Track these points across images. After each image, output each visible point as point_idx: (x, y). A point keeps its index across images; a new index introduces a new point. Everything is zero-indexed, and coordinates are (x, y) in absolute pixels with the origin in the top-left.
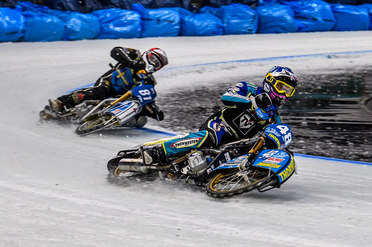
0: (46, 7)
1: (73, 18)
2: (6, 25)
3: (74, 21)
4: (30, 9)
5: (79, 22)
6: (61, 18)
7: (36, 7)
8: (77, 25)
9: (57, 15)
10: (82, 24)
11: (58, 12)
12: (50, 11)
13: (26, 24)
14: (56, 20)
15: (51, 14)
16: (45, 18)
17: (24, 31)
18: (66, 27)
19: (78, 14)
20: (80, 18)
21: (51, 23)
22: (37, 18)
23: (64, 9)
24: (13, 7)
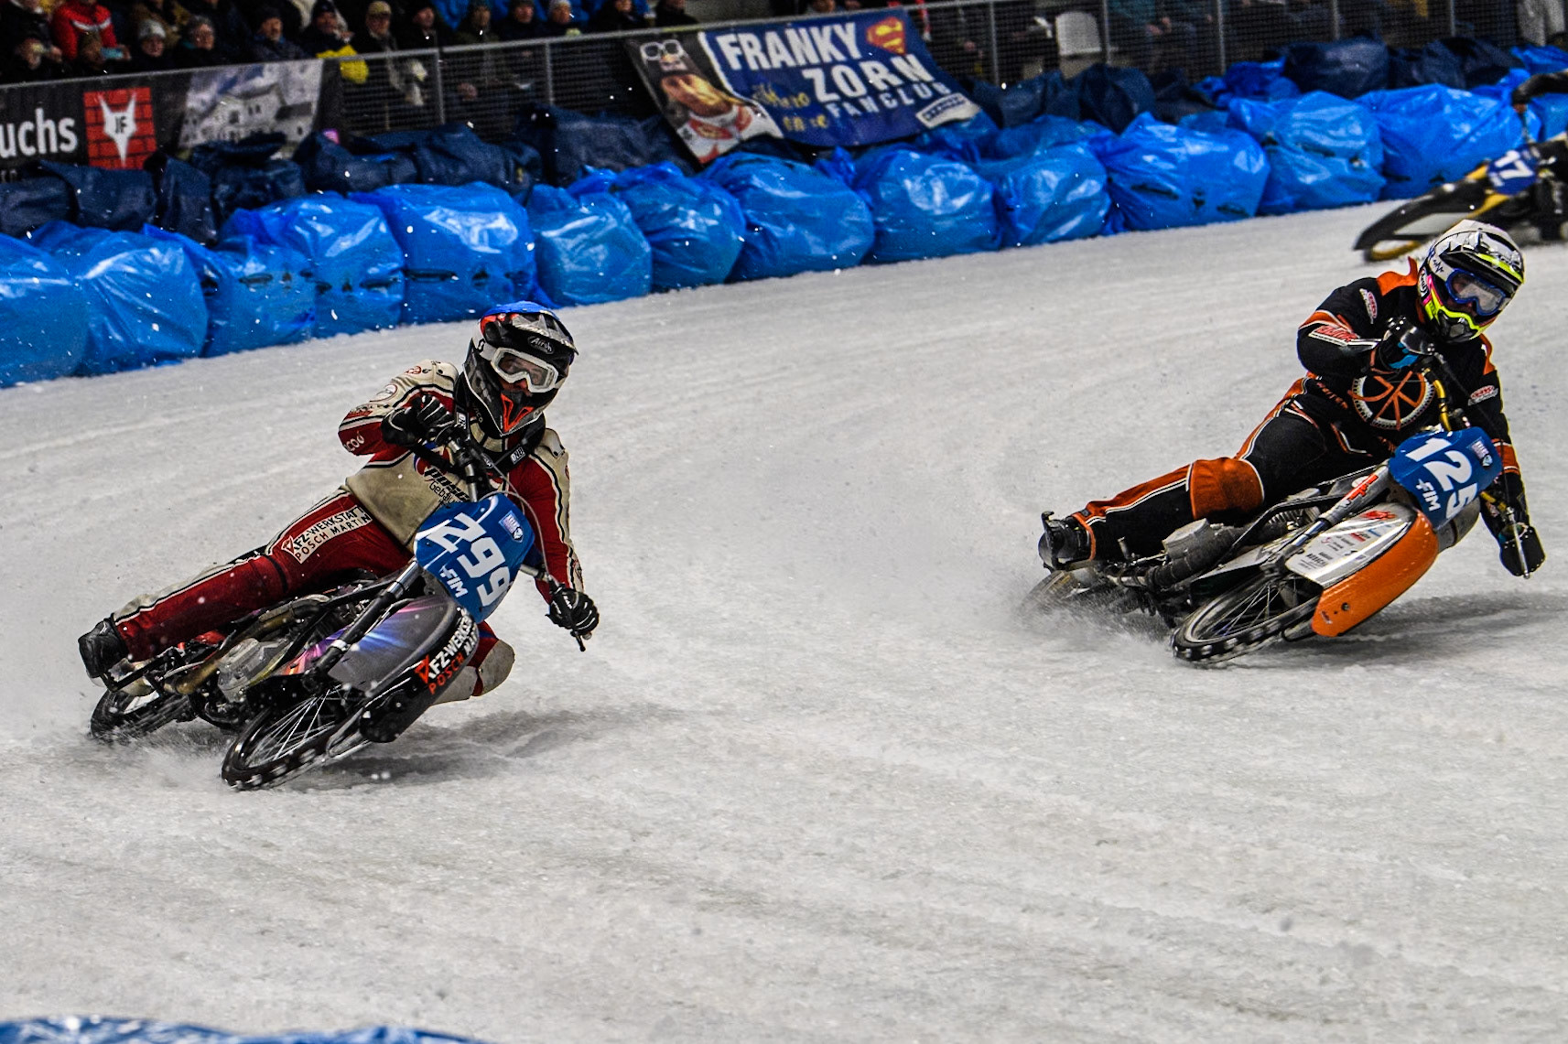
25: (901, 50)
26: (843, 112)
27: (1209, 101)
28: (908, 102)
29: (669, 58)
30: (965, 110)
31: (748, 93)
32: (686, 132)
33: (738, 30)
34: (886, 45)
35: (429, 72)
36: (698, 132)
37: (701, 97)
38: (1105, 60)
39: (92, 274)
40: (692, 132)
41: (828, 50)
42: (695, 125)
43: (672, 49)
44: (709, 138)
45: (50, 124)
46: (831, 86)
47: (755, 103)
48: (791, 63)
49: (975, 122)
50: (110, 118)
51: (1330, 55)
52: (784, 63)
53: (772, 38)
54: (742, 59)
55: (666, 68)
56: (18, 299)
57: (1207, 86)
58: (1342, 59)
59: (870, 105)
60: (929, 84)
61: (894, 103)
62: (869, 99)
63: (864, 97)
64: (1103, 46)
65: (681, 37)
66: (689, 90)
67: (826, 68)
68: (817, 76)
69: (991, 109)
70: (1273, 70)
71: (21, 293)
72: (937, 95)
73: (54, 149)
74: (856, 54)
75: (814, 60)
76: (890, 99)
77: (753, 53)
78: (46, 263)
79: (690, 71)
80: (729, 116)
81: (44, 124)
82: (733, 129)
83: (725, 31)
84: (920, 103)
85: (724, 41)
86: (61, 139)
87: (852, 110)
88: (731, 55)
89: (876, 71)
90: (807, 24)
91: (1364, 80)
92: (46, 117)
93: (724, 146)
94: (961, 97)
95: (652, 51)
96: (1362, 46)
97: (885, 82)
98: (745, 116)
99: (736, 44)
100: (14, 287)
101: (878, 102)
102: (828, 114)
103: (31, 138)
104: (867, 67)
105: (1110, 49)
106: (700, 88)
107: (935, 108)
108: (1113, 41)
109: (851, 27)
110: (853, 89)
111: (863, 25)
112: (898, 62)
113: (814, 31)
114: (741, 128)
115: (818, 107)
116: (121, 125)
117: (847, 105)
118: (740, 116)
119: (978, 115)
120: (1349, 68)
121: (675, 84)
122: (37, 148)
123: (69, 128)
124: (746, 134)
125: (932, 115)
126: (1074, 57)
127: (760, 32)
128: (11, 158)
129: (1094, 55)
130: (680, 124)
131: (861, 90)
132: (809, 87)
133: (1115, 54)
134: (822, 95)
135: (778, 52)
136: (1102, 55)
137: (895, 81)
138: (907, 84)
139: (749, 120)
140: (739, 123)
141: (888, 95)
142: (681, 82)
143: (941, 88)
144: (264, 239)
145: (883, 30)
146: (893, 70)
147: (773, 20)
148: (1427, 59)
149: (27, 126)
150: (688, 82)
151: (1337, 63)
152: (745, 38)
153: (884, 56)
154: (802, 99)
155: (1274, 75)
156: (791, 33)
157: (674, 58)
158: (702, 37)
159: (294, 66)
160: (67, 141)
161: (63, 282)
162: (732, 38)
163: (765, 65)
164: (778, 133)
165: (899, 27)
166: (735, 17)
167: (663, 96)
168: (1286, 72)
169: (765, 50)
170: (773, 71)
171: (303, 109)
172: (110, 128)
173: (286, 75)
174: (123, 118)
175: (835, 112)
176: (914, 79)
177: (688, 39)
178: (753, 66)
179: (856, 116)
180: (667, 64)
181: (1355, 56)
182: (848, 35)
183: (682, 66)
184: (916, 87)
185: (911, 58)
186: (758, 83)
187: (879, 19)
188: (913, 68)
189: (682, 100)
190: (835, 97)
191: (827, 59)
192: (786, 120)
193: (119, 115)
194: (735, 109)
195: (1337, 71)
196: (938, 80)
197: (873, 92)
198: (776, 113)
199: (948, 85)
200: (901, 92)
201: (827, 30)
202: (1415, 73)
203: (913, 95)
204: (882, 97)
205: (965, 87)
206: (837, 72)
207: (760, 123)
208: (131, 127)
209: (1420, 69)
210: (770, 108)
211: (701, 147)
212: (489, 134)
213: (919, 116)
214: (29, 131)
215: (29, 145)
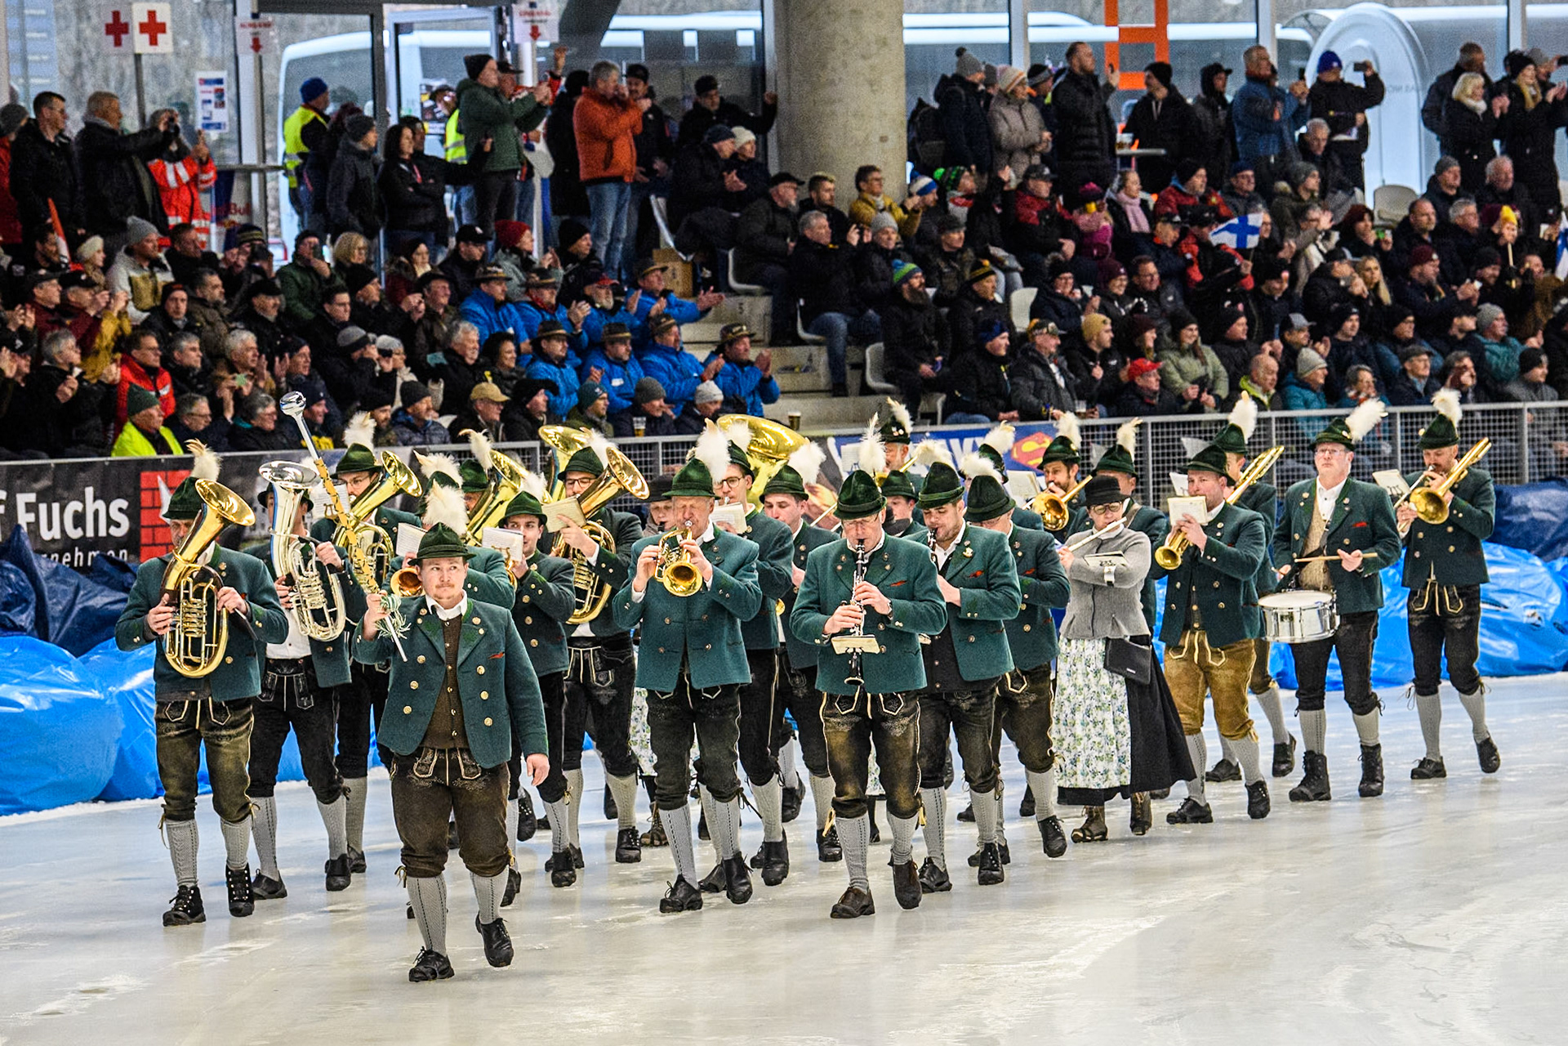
34: (1028, 462)
39: (128, 686)
45: (100, 504)
56: (42, 711)
58: (1530, 505)
71: (45, 705)
73: (102, 533)
78: (77, 673)
81: (93, 505)
86: (110, 522)
90: (948, 436)
91: (1553, 530)
92: (95, 499)
100: (36, 698)
103: (79, 519)
113: (954, 441)
120: (1537, 515)
122: (84, 530)
123: (120, 510)
128: (53, 540)
145: (1029, 446)
149: (74, 506)
151: (1525, 510)
158: (831, 443)
160: (118, 525)
161: (95, 694)
181: (1544, 503)
187: (1026, 433)
195: (1524, 518)
214: (76, 512)
215: (75, 527)
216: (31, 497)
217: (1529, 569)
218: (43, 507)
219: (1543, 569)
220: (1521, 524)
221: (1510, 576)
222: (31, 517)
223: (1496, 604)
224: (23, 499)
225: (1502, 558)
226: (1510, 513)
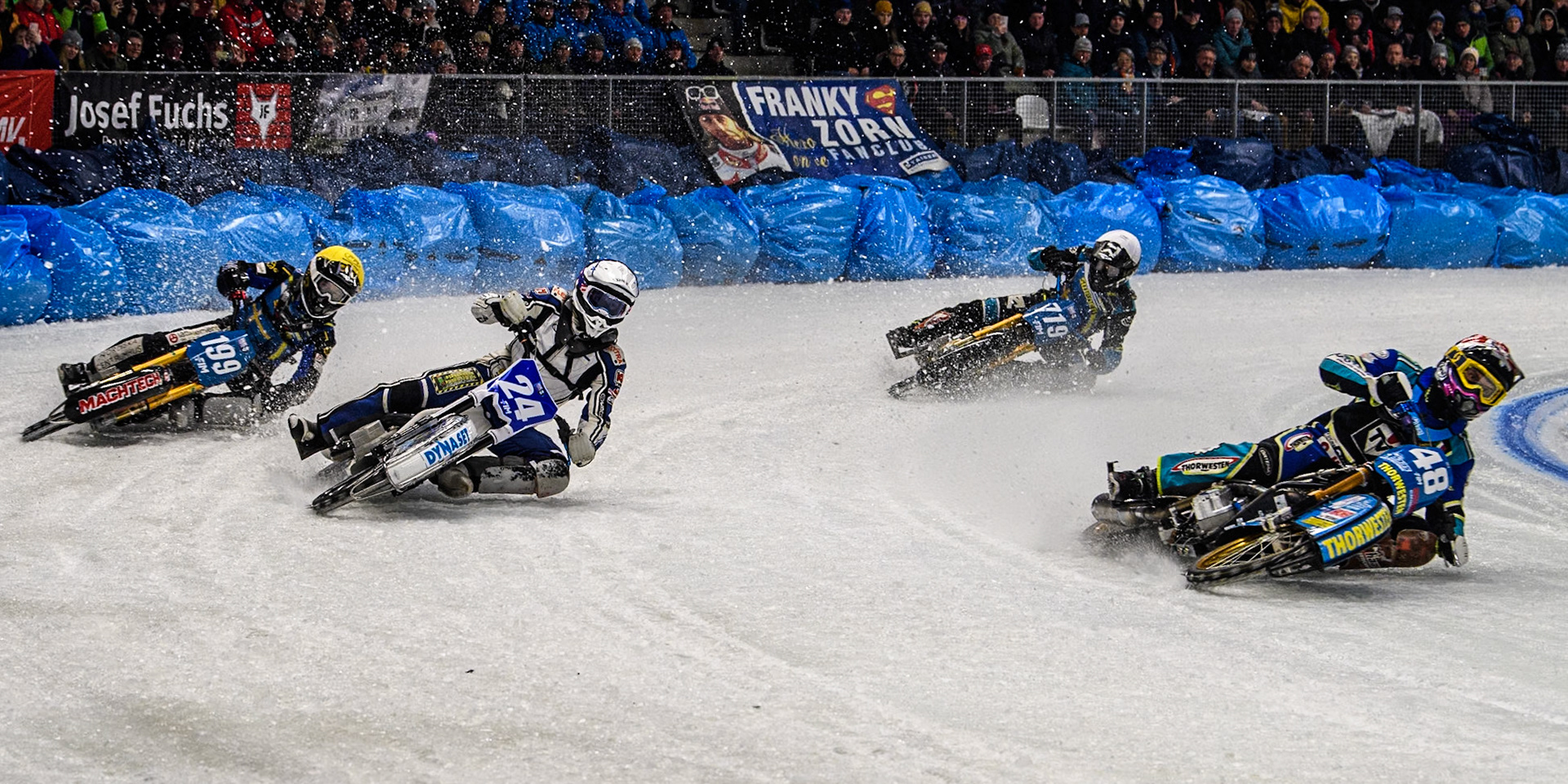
0: (1446, 175)
1: (1521, 205)
2: (1335, 223)
3: (1526, 213)
4: (1405, 181)
5: (1537, 217)
6: (1487, 205)
7: (1419, 175)
8: (1533, 225)
9: (1475, 198)
10: (1545, 221)
11: (1481, 190)
12: (1458, 184)
13: (1391, 217)
14: (1473, 210)
15: (1460, 193)
16: (1443, 206)
17: (1383, 239)
18: (1500, 229)
19: (1536, 196)
20: (1541, 206)
21: (1460, 219)
22: (1420, 205)
23: (1497, 181)
24: (1357, 174)
25: (891, 112)
26: (841, 156)
27: (1129, 174)
28: (893, 153)
29: (708, 99)
30: (938, 164)
31: (767, 134)
32: (715, 159)
33: (763, 84)
34: (879, 107)
35: (515, 93)
36: (724, 160)
37: (728, 133)
38: (1052, 135)
39: (227, 228)
40: (719, 160)
41: (833, 104)
42: (723, 155)
43: (710, 93)
44: (733, 166)
45: (208, 106)
46: (833, 135)
47: (772, 142)
48: (803, 114)
49: (944, 175)
50: (257, 106)
51: (1228, 149)
52: (797, 113)
53: (790, 92)
54: (765, 107)
55: (704, 107)
57: (1131, 164)
58: (1238, 153)
59: (863, 153)
60: (911, 141)
61: (882, 153)
62: (863, 147)
63: (859, 146)
64: (1051, 125)
65: (718, 84)
66: (721, 126)
67: (831, 120)
68: (824, 126)
69: (958, 165)
70: (1184, 156)
72: (916, 150)
73: (208, 125)
74: (855, 112)
75: (822, 113)
76: (878, 150)
77: (774, 103)
79: (722, 111)
80: (750, 151)
81: (203, 105)
82: (753, 161)
83: (753, 83)
84: (903, 155)
85: (751, 91)
86: (215, 119)
87: (848, 156)
88: (757, 102)
89: (870, 126)
90: (819, 84)
91: (1254, 170)
92: (205, 101)
93: (744, 174)
94: (936, 154)
95: (695, 93)
96: (1255, 145)
97: (876, 135)
98: (763, 152)
99: (761, 95)
101: (870, 152)
102: (828, 156)
103: (193, 116)
104: (863, 122)
105: (1057, 127)
106: (729, 126)
107: (914, 159)
108: (1060, 122)
109: (853, 90)
110: (851, 139)
111: (862, 88)
112: (887, 121)
113: (824, 90)
114: (759, 161)
115: (822, 151)
116: (265, 112)
117: (844, 151)
118: (759, 150)
119: (948, 169)
120: (1242, 161)
121: (709, 121)
122: (196, 123)
123: (222, 110)
124: (762, 166)
125: (913, 164)
126: (1029, 131)
127: (781, 87)
128: (174, 129)
129: (1044, 131)
130: (712, 154)
131: (857, 140)
132: (816, 134)
133: (1059, 131)
134: (825, 141)
135: (794, 104)
136: (1050, 131)
137: (884, 135)
138: (894, 138)
139: (766, 155)
140: (757, 157)
141: (878, 146)
142: (715, 120)
143: (919, 144)
144: (366, 213)
145: (878, 95)
146: (883, 127)
147: (792, 78)
148: (1304, 160)
149: (190, 105)
150: (720, 120)
151: (1234, 156)
152: (768, 90)
153: (878, 116)
154: (810, 143)
155: (1184, 160)
156: (805, 90)
157: (711, 100)
158: (735, 85)
159: (409, 77)
160: (219, 121)
161: (203, 232)
162: (758, 89)
163: (783, 113)
164: (787, 168)
165: (892, 93)
166: (762, 73)
167: (700, 129)
168: (1191, 159)
169: (783, 100)
170: (789, 117)
171: (411, 112)
172: (256, 112)
173: (401, 85)
174: (267, 106)
175: (835, 156)
176: (900, 136)
177: (724, 86)
178: (773, 113)
179: (851, 160)
180: (706, 104)
181: (1247, 152)
182: (850, 97)
183: (717, 108)
184: (900, 142)
185: (899, 119)
186: (776, 127)
187: (876, 86)
188: (900, 127)
189: (714, 134)
190: (836, 144)
191: (832, 113)
192: (795, 157)
193: (264, 104)
194: (756, 145)
195: (1234, 163)
196: (918, 137)
197: (866, 142)
198: (788, 152)
199: (925, 143)
200: (888, 144)
201: (834, 90)
202: (1294, 171)
203: (899, 148)
204: (873, 147)
205: (940, 146)
206: (839, 124)
207: (776, 159)
208: (272, 114)
209: (1298, 168)
210: (783, 147)
211: (725, 173)
212: (558, 147)
213: (901, 164)
214: (190, 110)
215: (190, 121)
216: (160, 98)
217: (1237, 194)
218: (167, 106)
219: (1247, 196)
220: (1232, 167)
221: (1222, 200)
222: (159, 112)
223: (1210, 218)
224: (153, 99)
225: (1218, 186)
226: (1223, 159)
